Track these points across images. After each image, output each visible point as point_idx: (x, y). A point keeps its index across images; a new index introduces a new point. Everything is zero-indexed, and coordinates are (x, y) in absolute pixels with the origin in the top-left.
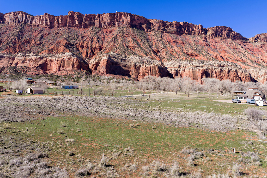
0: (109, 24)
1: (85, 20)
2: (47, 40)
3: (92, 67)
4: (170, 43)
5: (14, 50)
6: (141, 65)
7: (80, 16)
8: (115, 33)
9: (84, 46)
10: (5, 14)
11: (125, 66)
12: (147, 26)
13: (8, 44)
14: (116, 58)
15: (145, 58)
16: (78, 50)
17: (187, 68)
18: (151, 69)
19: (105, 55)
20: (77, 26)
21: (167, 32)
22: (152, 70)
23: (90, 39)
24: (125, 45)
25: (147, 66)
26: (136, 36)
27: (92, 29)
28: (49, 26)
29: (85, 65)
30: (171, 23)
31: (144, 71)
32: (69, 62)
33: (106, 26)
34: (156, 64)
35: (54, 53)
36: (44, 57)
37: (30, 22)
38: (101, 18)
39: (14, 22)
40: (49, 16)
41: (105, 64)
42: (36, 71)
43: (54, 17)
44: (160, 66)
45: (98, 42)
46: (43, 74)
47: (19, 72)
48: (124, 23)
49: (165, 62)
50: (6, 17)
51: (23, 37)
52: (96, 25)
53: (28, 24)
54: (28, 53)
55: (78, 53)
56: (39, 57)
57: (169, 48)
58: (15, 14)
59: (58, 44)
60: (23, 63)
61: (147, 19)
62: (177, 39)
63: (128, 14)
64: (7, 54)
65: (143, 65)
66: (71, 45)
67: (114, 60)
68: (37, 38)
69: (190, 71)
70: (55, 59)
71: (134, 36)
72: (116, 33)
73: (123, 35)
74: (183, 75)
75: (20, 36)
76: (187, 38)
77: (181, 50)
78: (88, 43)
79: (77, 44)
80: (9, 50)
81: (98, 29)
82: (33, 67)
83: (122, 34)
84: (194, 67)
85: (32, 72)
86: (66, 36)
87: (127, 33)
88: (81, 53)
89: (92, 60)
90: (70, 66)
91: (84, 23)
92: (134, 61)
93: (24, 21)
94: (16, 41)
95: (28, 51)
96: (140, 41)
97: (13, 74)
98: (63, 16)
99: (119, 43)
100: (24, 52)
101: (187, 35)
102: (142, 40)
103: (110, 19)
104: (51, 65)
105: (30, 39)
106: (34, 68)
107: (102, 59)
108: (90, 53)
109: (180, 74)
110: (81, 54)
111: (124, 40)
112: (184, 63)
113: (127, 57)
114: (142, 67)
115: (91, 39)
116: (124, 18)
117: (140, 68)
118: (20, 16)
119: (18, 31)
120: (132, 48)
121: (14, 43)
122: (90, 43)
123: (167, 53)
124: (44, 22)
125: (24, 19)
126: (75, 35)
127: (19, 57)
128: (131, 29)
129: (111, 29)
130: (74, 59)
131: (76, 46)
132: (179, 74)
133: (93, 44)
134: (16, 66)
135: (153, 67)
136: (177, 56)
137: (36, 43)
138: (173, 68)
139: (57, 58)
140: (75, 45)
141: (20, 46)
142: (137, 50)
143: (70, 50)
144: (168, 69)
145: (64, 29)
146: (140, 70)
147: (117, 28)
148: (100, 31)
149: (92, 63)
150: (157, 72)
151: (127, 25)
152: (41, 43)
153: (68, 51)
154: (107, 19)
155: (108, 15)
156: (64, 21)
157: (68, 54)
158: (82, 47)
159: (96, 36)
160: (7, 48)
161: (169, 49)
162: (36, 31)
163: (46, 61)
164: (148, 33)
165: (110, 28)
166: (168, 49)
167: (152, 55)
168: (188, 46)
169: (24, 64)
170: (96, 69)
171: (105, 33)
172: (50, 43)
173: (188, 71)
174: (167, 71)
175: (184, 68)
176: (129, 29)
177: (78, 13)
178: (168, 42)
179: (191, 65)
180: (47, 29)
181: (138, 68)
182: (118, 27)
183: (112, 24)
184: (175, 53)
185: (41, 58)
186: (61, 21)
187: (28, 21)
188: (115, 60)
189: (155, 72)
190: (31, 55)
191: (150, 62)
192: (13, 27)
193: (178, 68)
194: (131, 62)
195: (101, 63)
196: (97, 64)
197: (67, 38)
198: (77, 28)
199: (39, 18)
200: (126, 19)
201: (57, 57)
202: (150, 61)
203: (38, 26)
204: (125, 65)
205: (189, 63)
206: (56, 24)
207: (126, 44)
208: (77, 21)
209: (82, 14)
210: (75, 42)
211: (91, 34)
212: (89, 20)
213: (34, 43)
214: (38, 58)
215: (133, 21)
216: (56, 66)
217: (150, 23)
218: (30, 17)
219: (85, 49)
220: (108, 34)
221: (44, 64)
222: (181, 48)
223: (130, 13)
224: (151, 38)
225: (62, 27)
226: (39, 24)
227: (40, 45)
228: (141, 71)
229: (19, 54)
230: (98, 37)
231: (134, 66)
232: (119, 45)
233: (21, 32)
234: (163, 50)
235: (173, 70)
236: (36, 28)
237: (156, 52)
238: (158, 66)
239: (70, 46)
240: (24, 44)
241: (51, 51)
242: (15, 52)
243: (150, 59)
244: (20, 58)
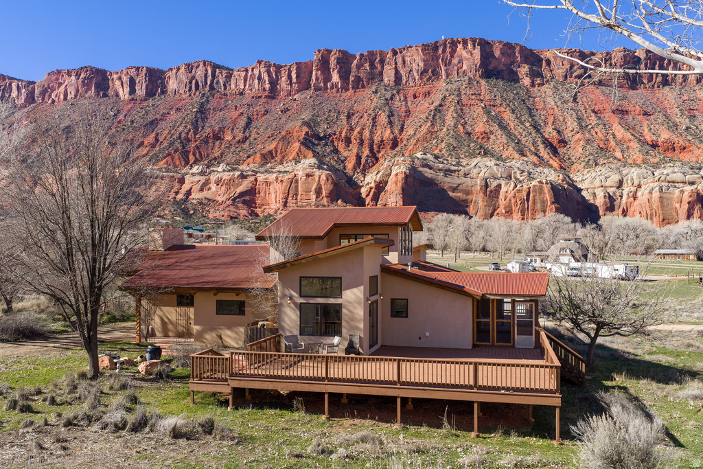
0: (421, 73)
1: (359, 67)
2: (262, 130)
3: (367, 196)
4: (603, 116)
5: (185, 160)
6: (503, 183)
7: (345, 60)
8: (437, 98)
9: (352, 139)
10: (166, 72)
11: (454, 190)
12: (531, 70)
13: (171, 144)
14: (430, 168)
15: (517, 163)
16: (336, 151)
17: (643, 187)
18: (531, 195)
19: (400, 161)
20: (337, 86)
21: (594, 83)
22: (534, 196)
23: (368, 120)
24: (462, 130)
25: (518, 186)
26: (498, 102)
27: (376, 92)
28: (267, 93)
29: (350, 190)
30: (608, 54)
31: (510, 200)
32: (309, 183)
33: (415, 80)
34: (544, 181)
35: (276, 161)
36: (251, 173)
37: (222, 85)
38: (400, 59)
39: (187, 90)
40: (268, 66)
41: (400, 185)
42: (232, 208)
43: (278, 68)
44: (560, 185)
45: (389, 126)
46: (246, 216)
47: (192, 212)
48: (465, 67)
49: (579, 171)
50: (169, 77)
51: (207, 125)
52: (386, 80)
53: (218, 91)
54: (214, 166)
55: (336, 158)
56: (239, 173)
57: (596, 130)
58: (190, 67)
59: (286, 140)
60: (202, 190)
61: (531, 50)
62: (625, 103)
63: (474, 41)
64: (168, 170)
65: (507, 184)
66: (320, 139)
67: (426, 175)
68: (237, 126)
69: (651, 198)
70: (277, 178)
71: (492, 103)
72: (441, 97)
73: (458, 102)
74: (631, 210)
75: (199, 123)
76: (660, 95)
77: (633, 135)
78: (363, 129)
79: (335, 134)
80: (173, 159)
81: (393, 90)
82: (224, 199)
83: (457, 98)
84: (667, 184)
85: (222, 213)
86: (306, 115)
87: (472, 95)
88: (343, 158)
89: (371, 175)
90: (312, 193)
91: (356, 76)
92: (481, 174)
93: (209, 83)
94: (189, 136)
95: (215, 159)
96: (508, 117)
97: (178, 219)
98: (300, 63)
99: (446, 124)
100: (206, 162)
101: (658, 87)
102: (513, 113)
103: (424, 61)
104: (267, 193)
105: (222, 130)
106: (228, 202)
107: (393, 173)
108: (367, 156)
109: (621, 207)
110: (342, 162)
111: (460, 116)
112: (633, 173)
113: (464, 162)
114: (504, 189)
115: (370, 119)
116: (464, 54)
117: (499, 194)
118: (199, 73)
119: (195, 110)
120: (483, 138)
121: (185, 142)
122: (367, 129)
123: (588, 147)
124: (256, 81)
125: (210, 78)
126: (330, 111)
127: (193, 175)
128: (483, 82)
129: (426, 89)
130: (322, 175)
131: (332, 142)
132: (616, 207)
133: (375, 132)
134: (187, 197)
135: (537, 188)
136: (618, 154)
137: (234, 138)
138: (601, 189)
139: (281, 175)
140: (328, 138)
141: (197, 147)
142: (498, 141)
143: (314, 151)
144: (584, 193)
145: (303, 96)
146: (497, 198)
147: (444, 84)
148: (397, 96)
149: (368, 184)
150: (549, 204)
151: (473, 71)
152: (246, 138)
153: (310, 154)
154: (416, 59)
155: (420, 49)
156: (304, 76)
157: (309, 162)
158: (348, 141)
159: (384, 111)
160: (169, 154)
161: (596, 133)
162: (236, 107)
163: (255, 183)
164: (536, 89)
165: (424, 85)
166: (594, 134)
167: (541, 155)
168: (660, 121)
169: (206, 194)
170: (376, 198)
171: (410, 99)
172: (269, 137)
173: (647, 196)
174: (580, 200)
175: (633, 189)
176: (478, 82)
177: (340, 51)
178: (596, 113)
179: (658, 178)
180: (263, 100)
181: (492, 194)
182: (448, 80)
183: (431, 72)
184: (613, 143)
185: (243, 177)
186: (297, 77)
187: (218, 83)
188: (428, 173)
189: (543, 202)
190: (220, 169)
191: (530, 173)
192: (186, 101)
193: (614, 189)
194: (475, 176)
195: (389, 183)
196: (380, 187)
197: (310, 120)
198: (338, 91)
199: (244, 74)
200: (468, 56)
201: (280, 172)
202: (531, 170)
203: (241, 94)
204: (455, 186)
205: (650, 173)
206: (285, 86)
207: (467, 126)
208: (339, 72)
209: (351, 52)
210: (329, 131)
211: (373, 106)
212: (368, 68)
213: (230, 139)
214: (236, 176)
215: (491, 59)
216: (278, 194)
217: (540, 60)
218: (224, 72)
219: (354, 148)
220: (418, 101)
221: (249, 190)
222: (637, 128)
223: (480, 39)
224: (542, 103)
225: (298, 91)
226: (244, 90)
227: (243, 142)
228: (502, 202)
229: (195, 169)
230: (390, 112)
231: (481, 186)
232: (445, 130)
233: (202, 111)
234: (578, 136)
235: (600, 194)
236: (238, 101)
237: (555, 143)
238: (551, 184)
239: (316, 142)
240: (207, 142)
241: (268, 157)
242: (187, 163)
243: (530, 166)
244: (197, 178)
